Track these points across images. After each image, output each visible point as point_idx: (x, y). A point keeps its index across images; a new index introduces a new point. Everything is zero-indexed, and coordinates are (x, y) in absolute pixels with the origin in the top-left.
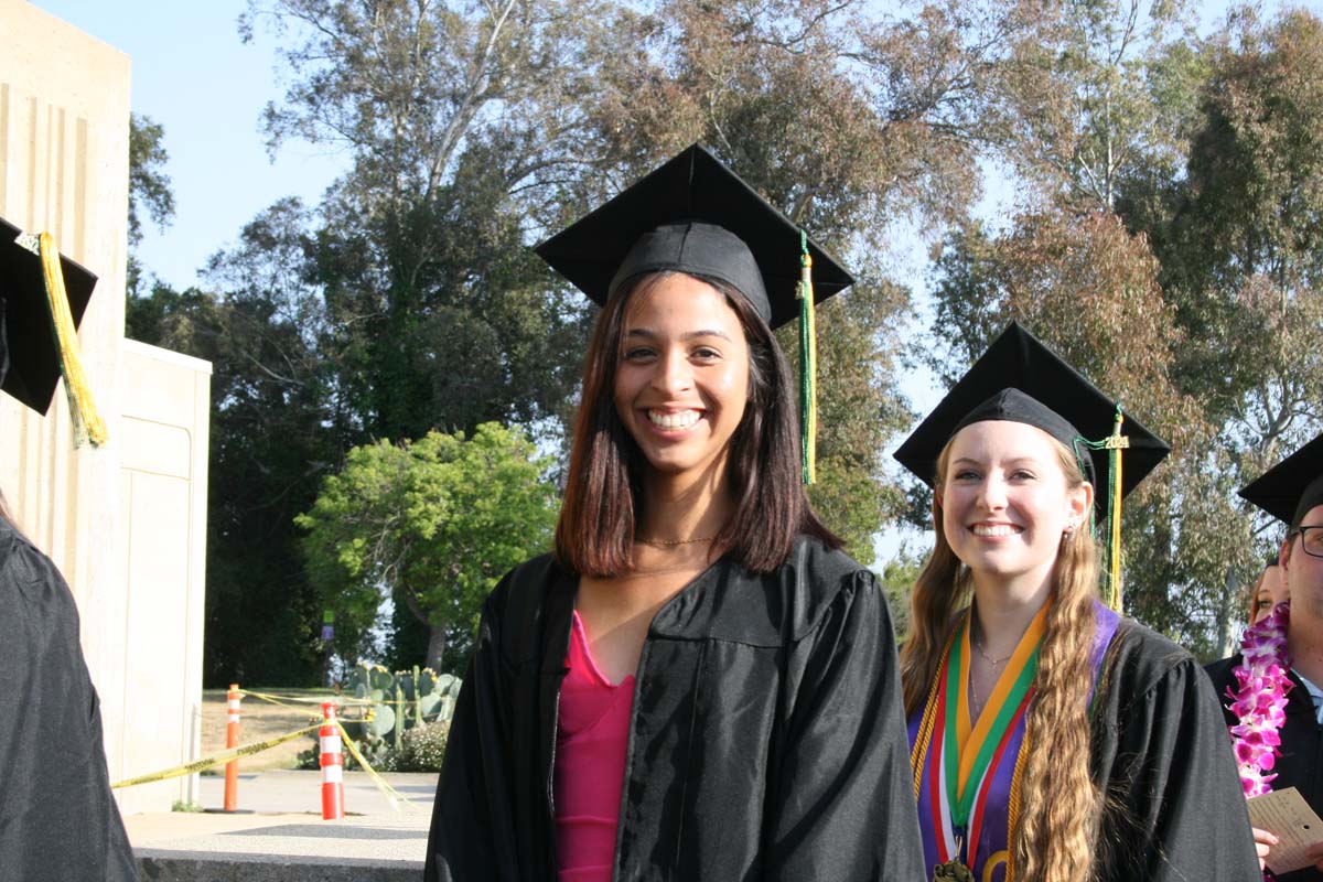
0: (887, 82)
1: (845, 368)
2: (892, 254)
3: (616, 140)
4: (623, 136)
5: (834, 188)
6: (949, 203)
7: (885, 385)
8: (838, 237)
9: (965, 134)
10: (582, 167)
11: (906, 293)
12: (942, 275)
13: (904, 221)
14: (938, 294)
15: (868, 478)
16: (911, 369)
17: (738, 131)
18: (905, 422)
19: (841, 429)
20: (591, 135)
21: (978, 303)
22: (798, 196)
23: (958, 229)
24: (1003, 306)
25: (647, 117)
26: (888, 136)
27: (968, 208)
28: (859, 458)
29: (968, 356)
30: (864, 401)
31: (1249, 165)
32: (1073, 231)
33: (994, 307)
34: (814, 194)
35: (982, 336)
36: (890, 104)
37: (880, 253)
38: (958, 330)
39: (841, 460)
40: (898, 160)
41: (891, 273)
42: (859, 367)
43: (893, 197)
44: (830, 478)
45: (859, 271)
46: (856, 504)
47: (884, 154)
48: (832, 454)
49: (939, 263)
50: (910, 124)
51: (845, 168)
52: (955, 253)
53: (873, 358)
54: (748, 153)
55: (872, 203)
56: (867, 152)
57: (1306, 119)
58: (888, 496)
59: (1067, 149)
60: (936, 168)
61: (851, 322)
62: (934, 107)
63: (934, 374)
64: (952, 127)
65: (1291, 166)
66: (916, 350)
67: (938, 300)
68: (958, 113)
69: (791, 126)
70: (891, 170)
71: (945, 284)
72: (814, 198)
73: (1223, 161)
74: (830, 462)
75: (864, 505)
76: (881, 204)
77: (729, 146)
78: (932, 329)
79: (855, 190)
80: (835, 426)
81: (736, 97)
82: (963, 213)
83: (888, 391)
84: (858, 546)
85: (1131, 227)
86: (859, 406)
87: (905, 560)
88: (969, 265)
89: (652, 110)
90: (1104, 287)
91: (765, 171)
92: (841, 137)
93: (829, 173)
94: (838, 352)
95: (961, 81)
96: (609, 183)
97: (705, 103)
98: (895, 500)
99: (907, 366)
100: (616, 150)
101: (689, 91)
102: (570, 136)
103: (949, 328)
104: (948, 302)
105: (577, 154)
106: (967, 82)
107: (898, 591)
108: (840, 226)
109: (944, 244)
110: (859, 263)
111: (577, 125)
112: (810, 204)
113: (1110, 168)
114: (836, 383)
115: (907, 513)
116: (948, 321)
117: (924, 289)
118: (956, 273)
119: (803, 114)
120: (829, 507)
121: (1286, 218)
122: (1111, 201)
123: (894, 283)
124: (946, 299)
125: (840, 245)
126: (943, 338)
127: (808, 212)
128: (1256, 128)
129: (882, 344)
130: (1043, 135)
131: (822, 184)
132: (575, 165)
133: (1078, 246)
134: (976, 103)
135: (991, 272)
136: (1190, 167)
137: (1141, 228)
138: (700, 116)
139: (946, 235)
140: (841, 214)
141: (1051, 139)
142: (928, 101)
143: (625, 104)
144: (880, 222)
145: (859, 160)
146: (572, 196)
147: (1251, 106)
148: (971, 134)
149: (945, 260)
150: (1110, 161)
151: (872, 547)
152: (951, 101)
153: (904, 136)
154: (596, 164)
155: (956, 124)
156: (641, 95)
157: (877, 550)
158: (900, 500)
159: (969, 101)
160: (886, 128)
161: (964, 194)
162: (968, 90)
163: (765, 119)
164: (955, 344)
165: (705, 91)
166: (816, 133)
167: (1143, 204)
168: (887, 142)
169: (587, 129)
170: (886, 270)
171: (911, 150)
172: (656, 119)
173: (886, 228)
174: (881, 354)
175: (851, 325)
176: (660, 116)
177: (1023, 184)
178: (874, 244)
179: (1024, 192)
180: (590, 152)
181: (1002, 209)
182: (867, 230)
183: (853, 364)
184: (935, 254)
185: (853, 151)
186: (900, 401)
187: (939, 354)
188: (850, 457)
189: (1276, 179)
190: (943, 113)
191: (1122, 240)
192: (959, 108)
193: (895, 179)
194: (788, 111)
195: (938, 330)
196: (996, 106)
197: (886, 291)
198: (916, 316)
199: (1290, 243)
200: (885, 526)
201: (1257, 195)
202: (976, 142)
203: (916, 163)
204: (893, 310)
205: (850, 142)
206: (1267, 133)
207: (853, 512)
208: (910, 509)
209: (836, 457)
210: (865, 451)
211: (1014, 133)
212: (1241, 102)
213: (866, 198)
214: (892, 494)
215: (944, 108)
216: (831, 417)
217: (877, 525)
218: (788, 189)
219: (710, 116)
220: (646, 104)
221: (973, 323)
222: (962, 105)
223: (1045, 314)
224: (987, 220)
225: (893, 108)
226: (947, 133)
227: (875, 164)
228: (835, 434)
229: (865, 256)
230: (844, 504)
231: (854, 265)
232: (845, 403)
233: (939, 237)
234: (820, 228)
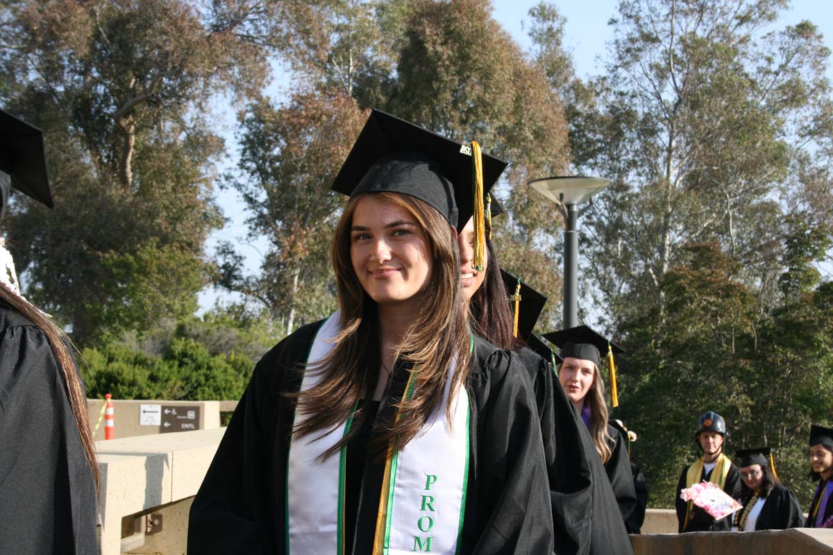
0: (212, 7)
1: (182, 187)
2: (212, 116)
3: (33, 34)
4: (38, 32)
5: (177, 73)
6: (249, 85)
7: (208, 199)
8: (179, 104)
9: (261, 42)
10: (11, 51)
11: (222, 141)
12: (245, 130)
13: (221, 95)
14: (242, 143)
15: (195, 257)
16: (224, 190)
17: (115, 33)
18: (220, 222)
19: (179, 227)
20: (17, 30)
21: (268, 149)
22: (153, 75)
23: (255, 102)
24: (283, 152)
25: (54, 21)
26: (211, 41)
27: (261, 89)
28: (190, 245)
29: (260, 182)
30: (194, 208)
31: (435, 71)
32: (328, 106)
33: (276, 151)
34: (163, 76)
35: (269, 170)
36: (213, 21)
37: (205, 115)
38: (254, 166)
39: (178, 245)
40: (217, 56)
41: (213, 128)
42: (191, 187)
43: (214, 80)
44: (170, 257)
45: (192, 126)
46: (186, 274)
47: (209, 52)
48: (172, 242)
49: (243, 122)
50: (225, 35)
51: (184, 60)
52: (254, 117)
53: (200, 182)
54: (121, 47)
55: (201, 84)
56: (198, 51)
57: (469, 44)
58: (208, 269)
59: (324, 55)
60: (242, 63)
61: (187, 159)
62: (241, 24)
63: (239, 193)
64: (252, 37)
65: (459, 73)
66: (228, 178)
67: (242, 147)
68: (256, 27)
69: (150, 31)
70: (214, 63)
71: (247, 136)
72: (164, 79)
73: (420, 68)
74: (171, 247)
75: (191, 274)
76: (206, 85)
77: (108, 42)
78: (238, 165)
79: (190, 74)
80: (175, 224)
81: (114, 11)
82: (258, 92)
83: (210, 203)
84: (187, 300)
85: (362, 105)
86: (191, 212)
87: (219, 309)
88: (262, 125)
89: (58, 16)
90: (344, 141)
91: (132, 59)
92: (182, 40)
93: (173, 63)
94: (178, 177)
95: (258, 8)
96: (29, 62)
97: (93, 14)
98: (212, 271)
99: (222, 187)
100: (34, 41)
101: (82, 6)
102: (3, 31)
103: (249, 164)
104: (249, 148)
105: (7, 42)
106: (262, 9)
107: (211, 329)
108: (180, 97)
109: (247, 111)
110: (192, 120)
111: (8, 24)
112: (161, 82)
113: (351, 68)
114: (176, 197)
115: (220, 280)
116: (248, 160)
117: (234, 140)
118: (254, 130)
119: (157, 24)
120: (170, 275)
121: (455, 103)
122: (351, 88)
123: (214, 135)
124: (247, 146)
125: (180, 108)
126: (245, 171)
127: (159, 87)
128: (439, 49)
129: (207, 173)
130: (310, 45)
131: (169, 70)
132: (6, 49)
133: (329, 116)
134: (268, 23)
135: (275, 130)
136: (399, 69)
137: (367, 106)
138: (90, 22)
139: (247, 105)
140: (181, 89)
141: (314, 47)
142: (237, 21)
143: (40, 12)
144: (206, 96)
145: (192, 55)
146: (5, 69)
147: (437, 34)
148: (264, 42)
149: (247, 121)
150: (351, 64)
151: (196, 301)
152: (252, 21)
153: (222, 42)
154: (21, 50)
155: (255, 36)
156: (50, 6)
157: (200, 303)
158: (216, 272)
159: (263, 22)
160: (210, 36)
161: (259, 80)
162: (263, 14)
163: (132, 26)
164: (252, 174)
165: (92, 5)
166: (165, 37)
167: (369, 91)
168: (211, 45)
169: (14, 26)
170: (209, 126)
171: (226, 50)
172: (60, 22)
173: (209, 100)
174: (205, 180)
175: (187, 160)
176: (63, 20)
177: (295, 76)
178: (201, 109)
179: (296, 81)
180: (17, 41)
181: (282, 91)
182: (197, 100)
183: (187, 185)
184: (241, 117)
185: (189, 50)
186: (217, 209)
187: (242, 181)
188: (184, 244)
189: (451, 80)
190: (247, 28)
191: (356, 113)
192: (257, 25)
193: (215, 68)
194: (147, 22)
195: (242, 165)
196: (280, 25)
197: (209, 139)
198: (228, 156)
199: (457, 119)
200: (205, 288)
201: (439, 89)
202: (267, 47)
203: (228, 59)
204: (211, 152)
205: (187, 44)
206: (446, 52)
207: (184, 279)
208: (222, 278)
209: (174, 244)
210: (194, 241)
211: (291, 43)
212: (431, 32)
213: (197, 80)
214: (211, 268)
215: (248, 25)
216: (172, 218)
217: (200, 287)
218: (147, 72)
219: (96, 21)
220: (53, 12)
221: (264, 162)
222: (259, 23)
223: (308, 157)
224: (272, 97)
225: (215, 23)
226: (249, 41)
227: (203, 58)
228: (174, 229)
229: (196, 117)
230: (179, 273)
231: (189, 122)
232: (182, 210)
233: (243, 106)
234: (167, 98)
